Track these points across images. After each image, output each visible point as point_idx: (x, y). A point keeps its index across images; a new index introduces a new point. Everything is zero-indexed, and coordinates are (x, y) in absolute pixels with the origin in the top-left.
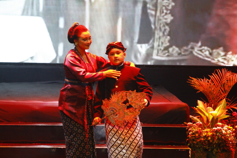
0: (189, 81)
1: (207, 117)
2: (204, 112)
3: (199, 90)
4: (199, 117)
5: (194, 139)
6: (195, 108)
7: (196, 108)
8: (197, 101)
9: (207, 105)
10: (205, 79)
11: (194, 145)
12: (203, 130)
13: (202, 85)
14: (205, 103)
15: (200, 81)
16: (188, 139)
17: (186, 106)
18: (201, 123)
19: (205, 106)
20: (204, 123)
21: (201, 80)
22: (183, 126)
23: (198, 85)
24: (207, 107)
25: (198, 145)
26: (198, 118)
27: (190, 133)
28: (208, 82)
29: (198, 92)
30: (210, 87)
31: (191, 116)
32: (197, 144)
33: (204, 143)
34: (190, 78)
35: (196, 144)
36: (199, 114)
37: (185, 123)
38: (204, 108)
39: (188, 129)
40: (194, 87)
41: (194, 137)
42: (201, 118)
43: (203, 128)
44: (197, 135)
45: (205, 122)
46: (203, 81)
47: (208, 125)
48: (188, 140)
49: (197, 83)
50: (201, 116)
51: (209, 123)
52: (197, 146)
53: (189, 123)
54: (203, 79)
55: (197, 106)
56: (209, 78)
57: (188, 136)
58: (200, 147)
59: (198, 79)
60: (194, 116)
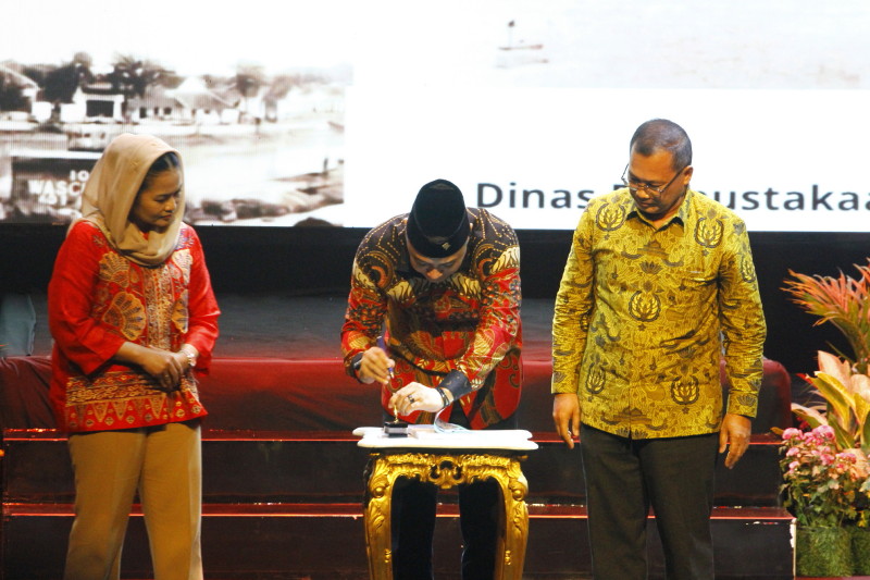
0: (787, 286)
1: (851, 409)
2: (842, 391)
3: (823, 317)
4: (824, 408)
5: (808, 485)
6: (808, 377)
7: (813, 379)
8: (817, 354)
9: (851, 366)
10: (842, 279)
11: (808, 505)
12: (838, 456)
13: (833, 300)
14: (842, 360)
15: (826, 284)
16: (785, 486)
17: (780, 373)
18: (830, 430)
19: (843, 372)
20: (841, 428)
21: (829, 282)
22: (767, 439)
23: (819, 299)
24: (852, 373)
25: (819, 505)
26: (821, 412)
27: (791, 466)
28: (854, 288)
29: (819, 323)
30: (860, 306)
31: (795, 407)
32: (818, 502)
33: (840, 500)
34: (793, 274)
35: (813, 503)
36: (824, 400)
37: (774, 429)
38: (840, 378)
39: (787, 451)
40: (804, 306)
41: (806, 477)
42: (829, 411)
43: (840, 447)
44: (816, 470)
45: (845, 426)
46: (837, 285)
47: (855, 438)
48: (786, 489)
49: (814, 291)
50: (831, 407)
51: (857, 430)
52: (818, 509)
53: (788, 432)
54: (837, 276)
55: (816, 373)
56: (858, 276)
57: (785, 476)
58: (829, 514)
59: (819, 280)
60: (808, 406)
